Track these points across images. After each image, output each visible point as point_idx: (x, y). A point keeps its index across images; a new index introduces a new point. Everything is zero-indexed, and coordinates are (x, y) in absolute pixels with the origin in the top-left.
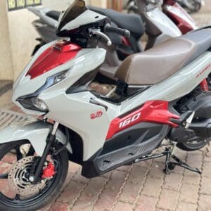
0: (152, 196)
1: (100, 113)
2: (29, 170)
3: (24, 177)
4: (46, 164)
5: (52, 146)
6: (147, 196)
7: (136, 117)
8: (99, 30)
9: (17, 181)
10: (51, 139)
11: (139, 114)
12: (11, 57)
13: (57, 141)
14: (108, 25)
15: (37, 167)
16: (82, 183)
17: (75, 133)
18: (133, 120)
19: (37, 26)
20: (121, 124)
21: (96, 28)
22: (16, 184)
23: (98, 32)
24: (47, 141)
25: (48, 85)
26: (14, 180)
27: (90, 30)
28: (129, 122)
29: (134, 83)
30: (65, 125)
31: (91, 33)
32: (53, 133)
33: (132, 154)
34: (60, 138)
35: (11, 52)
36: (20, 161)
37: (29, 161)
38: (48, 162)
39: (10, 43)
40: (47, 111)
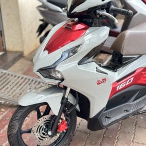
0: (142, 144)
1: (104, 80)
2: (47, 126)
3: (43, 132)
4: (61, 121)
5: (65, 107)
6: (138, 143)
7: (130, 81)
8: (105, 11)
9: (38, 135)
10: (64, 101)
11: (132, 79)
12: (21, 34)
13: (69, 102)
14: (113, 7)
15: (53, 123)
16: (85, 132)
17: (83, 96)
18: (127, 84)
19: (40, 10)
20: (118, 87)
21: (103, 9)
22: (37, 138)
23: (104, 13)
24: (62, 103)
25: (64, 58)
26: (36, 134)
27: (98, 11)
28: (124, 85)
29: (128, 54)
30: (75, 90)
31: (99, 14)
32: (66, 97)
33: (127, 111)
34: (71, 100)
35: (21, 30)
36: (40, 119)
37: (47, 119)
38: (62, 119)
39: (20, 24)
40: (63, 80)
